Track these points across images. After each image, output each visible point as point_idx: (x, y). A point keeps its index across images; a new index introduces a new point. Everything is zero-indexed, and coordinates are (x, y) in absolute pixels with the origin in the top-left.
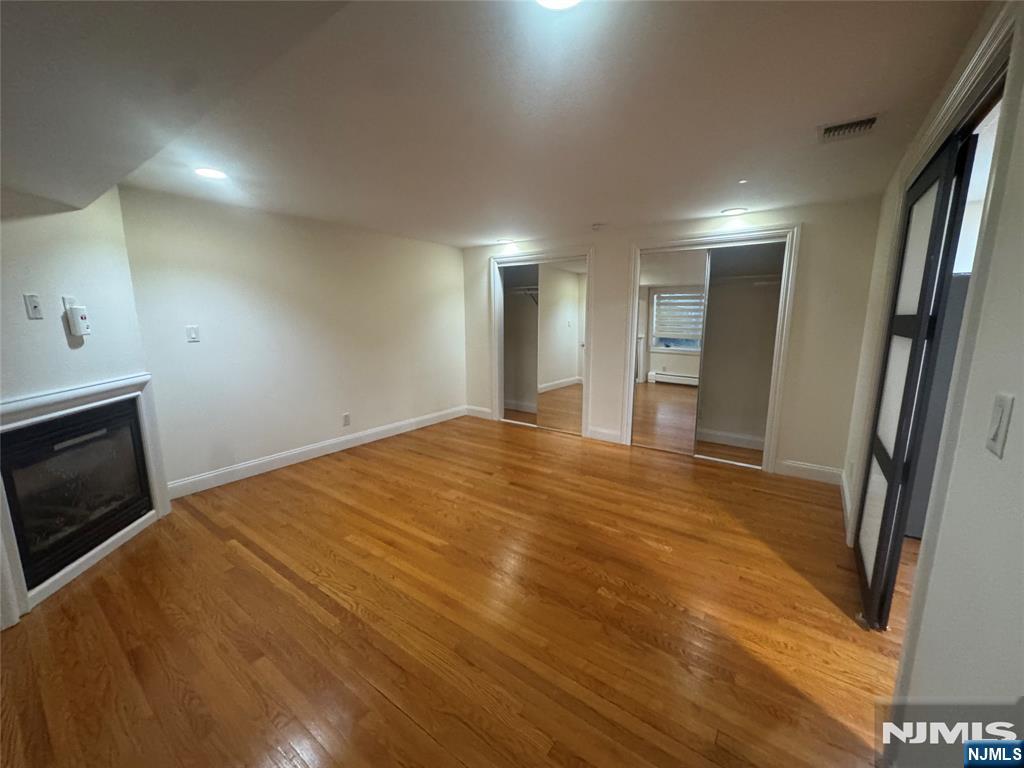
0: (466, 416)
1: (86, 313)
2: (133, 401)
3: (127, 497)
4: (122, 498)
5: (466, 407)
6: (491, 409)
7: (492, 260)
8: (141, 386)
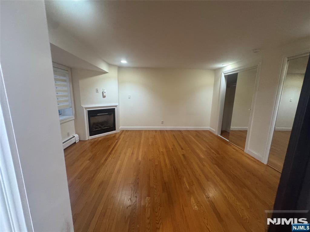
0: (208, 131)
1: (106, 92)
2: (114, 109)
3: (111, 127)
4: (110, 126)
5: (209, 127)
6: (216, 130)
7: (222, 73)
8: (116, 106)
